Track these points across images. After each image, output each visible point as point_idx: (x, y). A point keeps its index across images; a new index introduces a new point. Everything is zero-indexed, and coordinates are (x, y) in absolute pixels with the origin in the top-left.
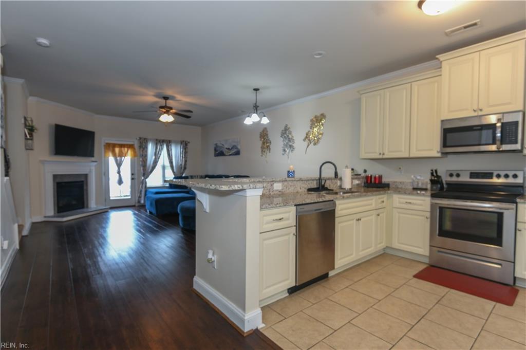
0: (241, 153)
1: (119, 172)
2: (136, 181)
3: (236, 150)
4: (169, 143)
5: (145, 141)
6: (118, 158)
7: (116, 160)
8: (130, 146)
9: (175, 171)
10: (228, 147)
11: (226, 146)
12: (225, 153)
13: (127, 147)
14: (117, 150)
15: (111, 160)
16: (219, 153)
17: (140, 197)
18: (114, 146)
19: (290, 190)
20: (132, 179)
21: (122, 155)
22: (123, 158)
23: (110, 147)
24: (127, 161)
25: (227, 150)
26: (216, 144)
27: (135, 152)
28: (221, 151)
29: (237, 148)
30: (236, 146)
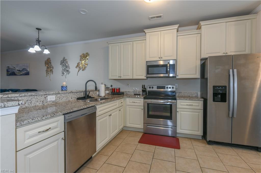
0: (30, 73)
3: (26, 72)
10: (19, 70)
11: (17, 69)
12: (16, 73)
16: (11, 73)
19: (63, 100)
25: (18, 71)
26: (8, 67)
28: (13, 72)
29: (27, 70)
30: (25, 69)
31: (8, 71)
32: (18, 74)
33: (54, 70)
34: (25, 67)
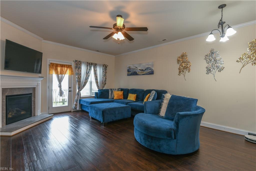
1: (60, 86)
2: (72, 93)
3: (150, 71)
4: (95, 65)
5: (80, 63)
6: (60, 75)
7: (58, 77)
8: (69, 67)
9: (99, 85)
10: (141, 69)
11: (139, 68)
12: (138, 73)
13: (66, 67)
14: (59, 69)
15: (55, 76)
16: (132, 73)
17: (76, 105)
18: (57, 65)
20: (70, 91)
21: (62, 73)
22: (64, 75)
23: (54, 66)
24: (66, 78)
25: (140, 71)
27: (72, 71)
28: (135, 72)
29: (151, 69)
30: (150, 68)
31: (128, 71)
32: (140, 74)
33: (191, 68)
34: (149, 66)
